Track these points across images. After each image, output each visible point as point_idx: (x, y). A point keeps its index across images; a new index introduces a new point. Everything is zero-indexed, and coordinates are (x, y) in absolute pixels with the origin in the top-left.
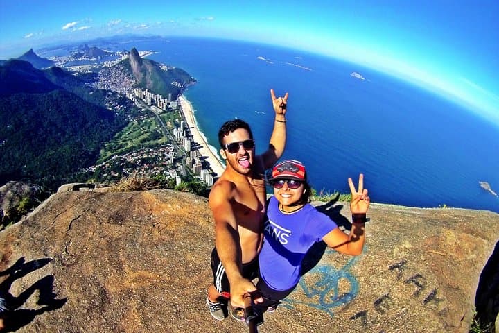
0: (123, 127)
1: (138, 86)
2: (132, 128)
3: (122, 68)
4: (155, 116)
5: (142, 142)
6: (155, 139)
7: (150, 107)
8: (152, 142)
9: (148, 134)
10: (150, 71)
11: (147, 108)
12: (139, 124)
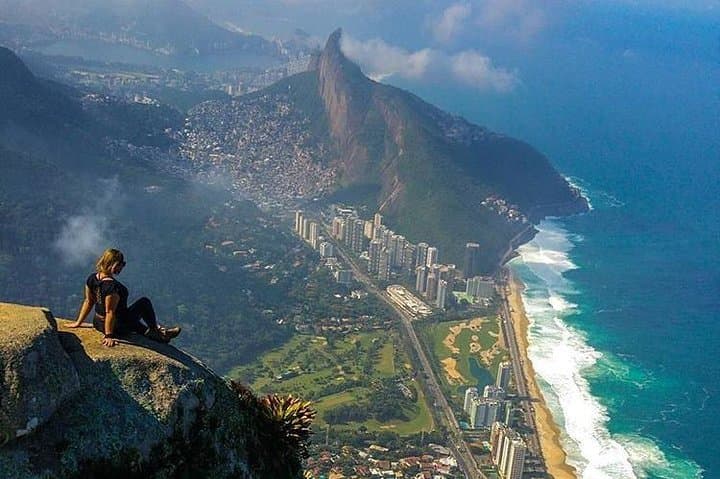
0: (267, 347)
1: (341, 197)
2: (301, 357)
3: (285, 109)
4: (398, 326)
5: (331, 417)
6: (386, 416)
7: (383, 286)
8: (372, 426)
9: (362, 391)
10: (398, 138)
11: (374, 290)
12: (332, 347)
